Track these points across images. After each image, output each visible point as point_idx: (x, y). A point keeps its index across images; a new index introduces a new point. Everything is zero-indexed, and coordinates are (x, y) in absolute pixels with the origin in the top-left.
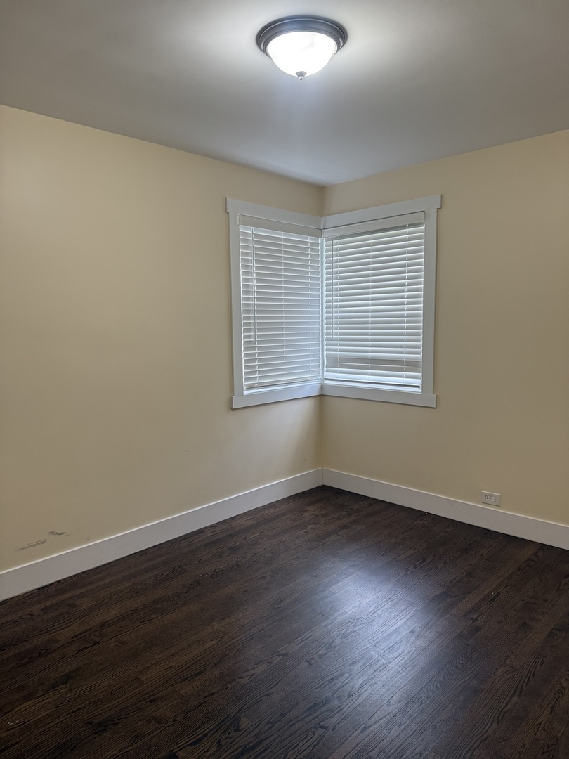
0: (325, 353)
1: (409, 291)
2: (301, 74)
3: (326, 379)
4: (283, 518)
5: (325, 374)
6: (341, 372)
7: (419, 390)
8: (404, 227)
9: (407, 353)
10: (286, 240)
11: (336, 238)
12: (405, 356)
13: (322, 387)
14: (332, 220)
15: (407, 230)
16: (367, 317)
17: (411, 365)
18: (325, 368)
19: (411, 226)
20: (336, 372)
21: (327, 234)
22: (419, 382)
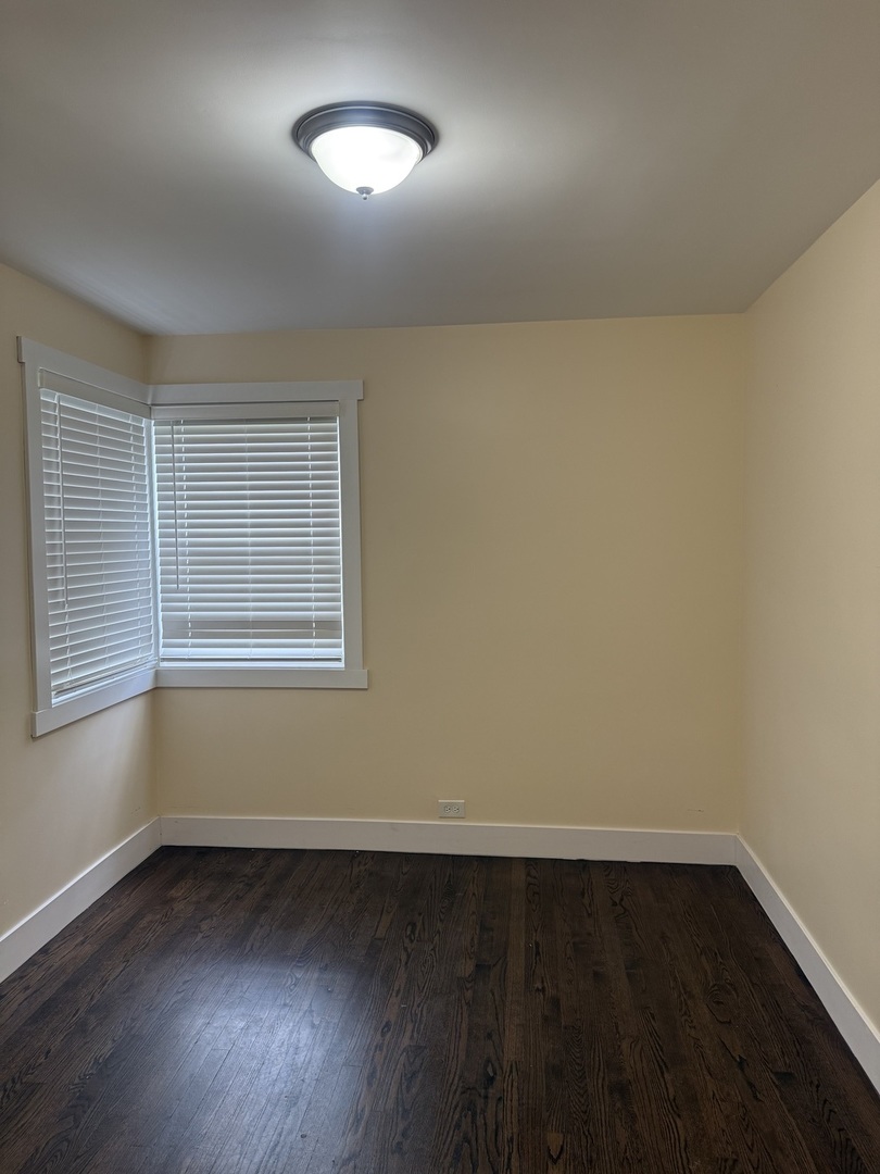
0: (160, 614)
1: (315, 516)
2: (365, 191)
3: (164, 660)
4: (143, 923)
5: (162, 650)
6: (194, 646)
7: (341, 665)
8: (303, 420)
9: (317, 609)
10: (102, 419)
11: (177, 423)
12: (314, 614)
13: (157, 674)
14: (168, 393)
15: (309, 426)
16: (245, 554)
17: (326, 628)
18: (161, 641)
19: (313, 420)
20: (185, 646)
21: (159, 414)
22: (340, 652)
